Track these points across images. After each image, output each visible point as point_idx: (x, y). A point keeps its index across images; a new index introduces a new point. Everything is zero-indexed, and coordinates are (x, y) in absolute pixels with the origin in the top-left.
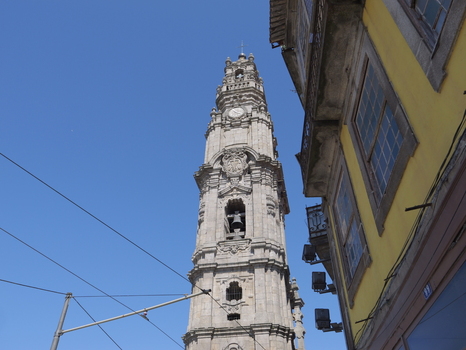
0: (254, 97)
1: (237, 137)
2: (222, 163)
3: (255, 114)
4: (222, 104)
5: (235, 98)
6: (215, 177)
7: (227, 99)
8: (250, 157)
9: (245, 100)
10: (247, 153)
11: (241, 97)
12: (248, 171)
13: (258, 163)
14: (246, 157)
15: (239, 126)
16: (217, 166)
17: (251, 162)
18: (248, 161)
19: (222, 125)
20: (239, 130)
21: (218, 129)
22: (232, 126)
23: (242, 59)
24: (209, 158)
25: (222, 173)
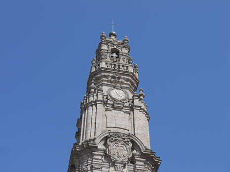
0: (131, 82)
1: (119, 120)
2: (105, 144)
3: (137, 102)
4: (98, 79)
5: (113, 77)
6: (98, 158)
7: (105, 76)
8: (135, 146)
9: (122, 83)
10: (132, 141)
11: (119, 78)
12: (132, 161)
13: (143, 155)
14: (131, 145)
15: (120, 109)
16: (101, 146)
17: (135, 152)
18: (133, 149)
19: (105, 103)
20: (121, 114)
21: (100, 107)
22: (113, 107)
23: (113, 37)
24: (89, 134)
25: (107, 156)
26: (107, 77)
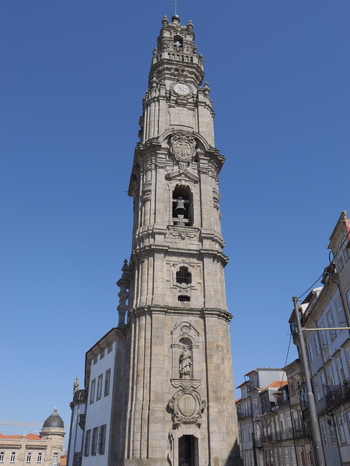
0: (196, 75)
1: (183, 117)
2: (169, 143)
3: (201, 98)
4: (160, 72)
5: (177, 70)
6: (162, 157)
7: (167, 69)
8: (199, 144)
9: (186, 76)
10: (196, 139)
11: (183, 71)
12: (196, 159)
13: (207, 154)
14: (195, 143)
15: (184, 105)
16: (164, 145)
17: (199, 150)
18: (197, 147)
19: (168, 99)
20: (185, 111)
21: (163, 103)
22: (177, 103)
23: (176, 22)
24: (152, 132)
25: (171, 155)
26: (169, 69)
